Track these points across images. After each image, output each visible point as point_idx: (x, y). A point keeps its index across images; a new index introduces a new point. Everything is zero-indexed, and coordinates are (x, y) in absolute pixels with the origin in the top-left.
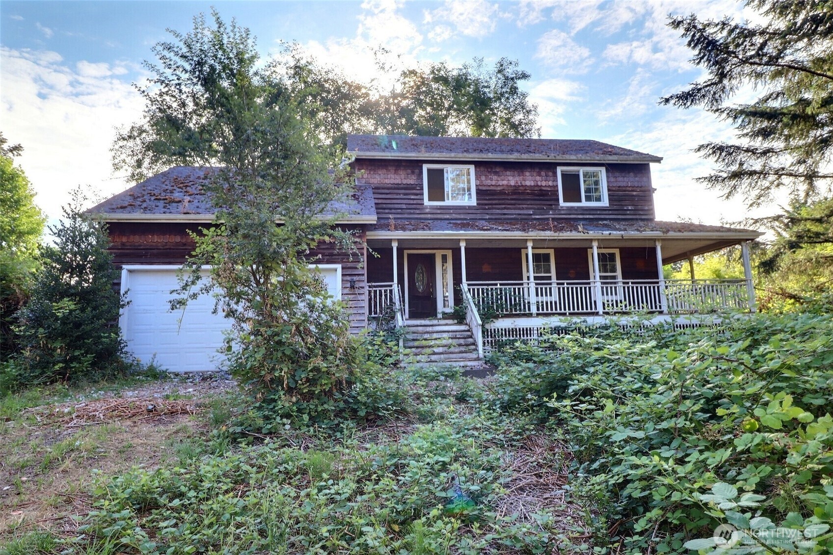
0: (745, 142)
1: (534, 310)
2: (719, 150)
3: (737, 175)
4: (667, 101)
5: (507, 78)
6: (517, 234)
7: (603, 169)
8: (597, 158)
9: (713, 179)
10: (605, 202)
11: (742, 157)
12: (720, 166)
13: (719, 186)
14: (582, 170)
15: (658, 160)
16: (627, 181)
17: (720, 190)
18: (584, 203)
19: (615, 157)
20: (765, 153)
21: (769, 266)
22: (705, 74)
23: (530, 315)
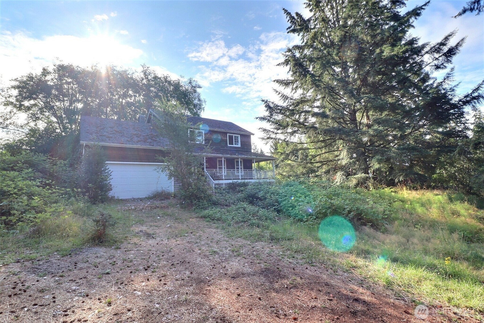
0: (272, 130)
1: (224, 178)
2: (264, 130)
3: (268, 138)
4: (257, 118)
5: (192, 86)
6: (220, 155)
7: (239, 136)
8: (239, 132)
9: (263, 139)
10: (239, 145)
11: (270, 133)
12: (265, 135)
13: (264, 141)
14: (234, 135)
15: (253, 134)
16: (245, 140)
17: (264, 142)
18: (234, 146)
19: (243, 133)
20: (276, 134)
21: (277, 166)
22: (267, 114)
23: (222, 179)
